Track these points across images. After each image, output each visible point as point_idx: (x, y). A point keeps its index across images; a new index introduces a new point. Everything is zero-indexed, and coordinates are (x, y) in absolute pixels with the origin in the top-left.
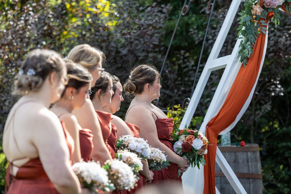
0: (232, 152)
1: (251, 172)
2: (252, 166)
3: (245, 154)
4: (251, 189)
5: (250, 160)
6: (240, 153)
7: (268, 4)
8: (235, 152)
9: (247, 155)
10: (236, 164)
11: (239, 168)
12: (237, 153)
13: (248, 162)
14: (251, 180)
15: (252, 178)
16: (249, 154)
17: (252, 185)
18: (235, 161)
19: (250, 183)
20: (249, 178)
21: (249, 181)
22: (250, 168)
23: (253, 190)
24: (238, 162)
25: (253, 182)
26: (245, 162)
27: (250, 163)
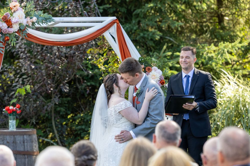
0: (12, 135)
1: (26, 150)
2: (27, 146)
3: (22, 137)
4: (26, 162)
5: (25, 141)
6: (18, 136)
7: (5, 31)
8: (14, 136)
9: (24, 138)
10: (14, 144)
11: (16, 147)
12: (16, 136)
13: (24, 142)
14: (26, 156)
15: (27, 155)
16: (25, 137)
17: (27, 160)
18: (14, 142)
19: (25, 158)
20: (25, 155)
21: (25, 156)
22: (26, 147)
23: (28, 164)
24: (16, 143)
25: (28, 158)
26: (22, 143)
27: (25, 144)
